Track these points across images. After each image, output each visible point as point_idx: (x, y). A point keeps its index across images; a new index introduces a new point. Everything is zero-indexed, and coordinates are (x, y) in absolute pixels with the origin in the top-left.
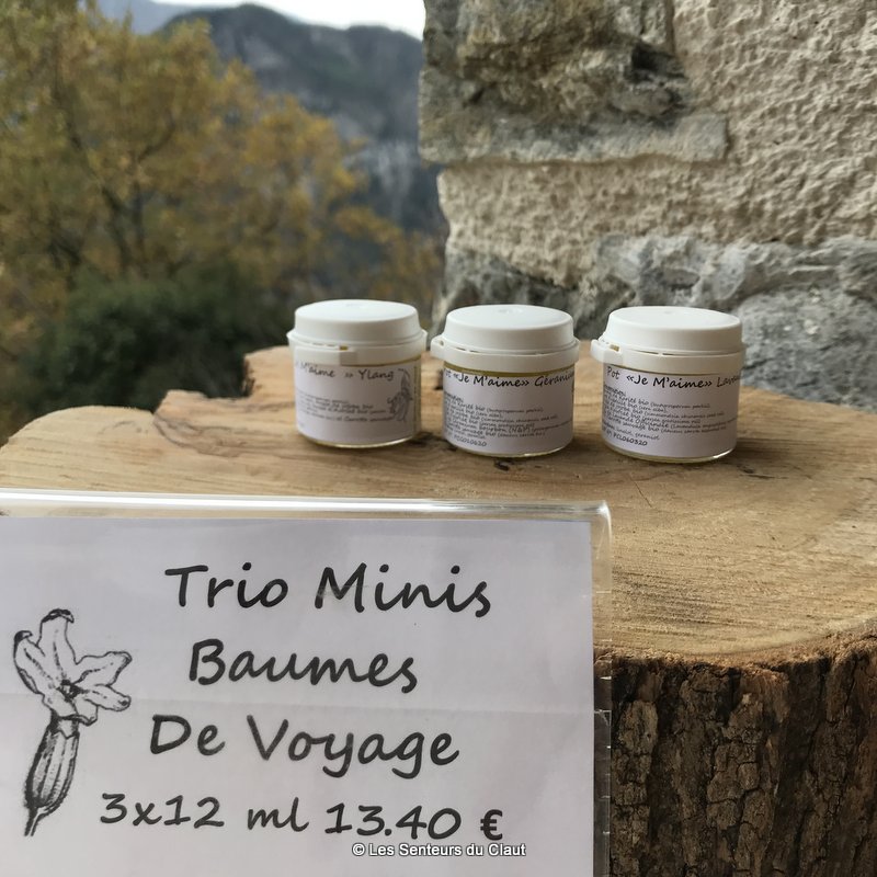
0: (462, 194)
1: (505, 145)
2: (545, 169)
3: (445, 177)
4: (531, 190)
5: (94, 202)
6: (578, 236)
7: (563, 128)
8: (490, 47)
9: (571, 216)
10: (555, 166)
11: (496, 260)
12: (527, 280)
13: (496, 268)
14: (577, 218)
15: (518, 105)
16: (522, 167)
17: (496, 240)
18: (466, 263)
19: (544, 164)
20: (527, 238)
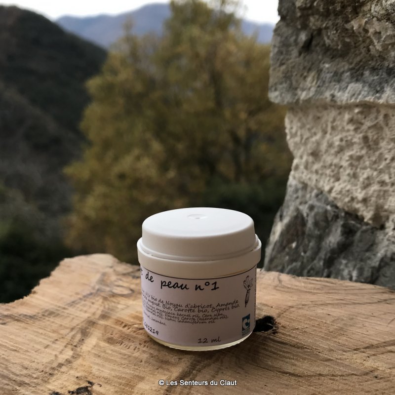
2: (357, 110)
4: (348, 131)
6: (386, 178)
9: (381, 158)
12: (343, 214)
14: (386, 159)
15: (337, 50)
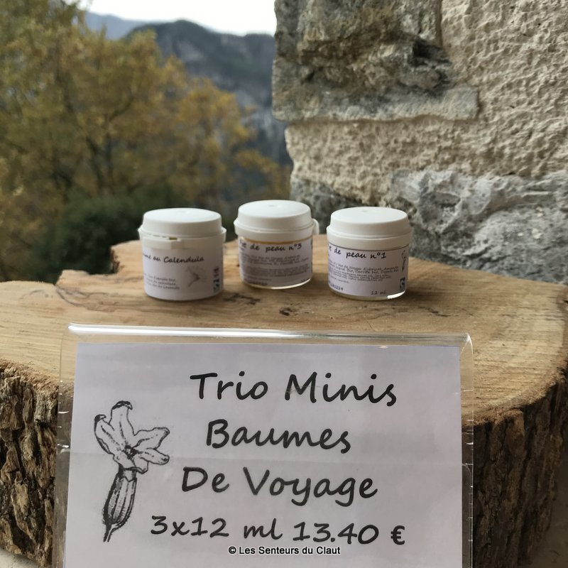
0: (301, 142)
1: (329, 109)
2: (355, 125)
3: (290, 131)
4: (347, 139)
5: (81, 147)
6: (378, 171)
7: (367, 97)
8: (319, 43)
9: (373, 157)
10: (362, 123)
11: (323, 186)
12: (344, 200)
13: (324, 192)
14: (377, 158)
15: (337, 82)
16: (341, 124)
17: (323, 172)
18: (304, 188)
19: (354, 122)
20: (344, 172)
